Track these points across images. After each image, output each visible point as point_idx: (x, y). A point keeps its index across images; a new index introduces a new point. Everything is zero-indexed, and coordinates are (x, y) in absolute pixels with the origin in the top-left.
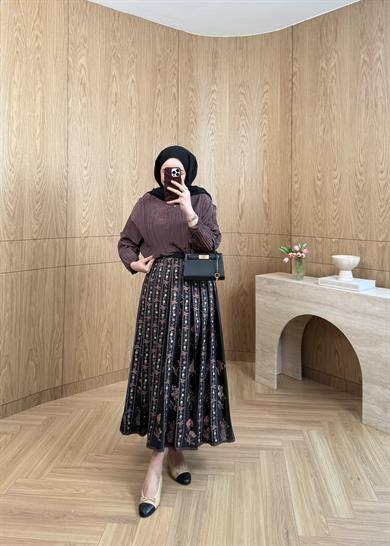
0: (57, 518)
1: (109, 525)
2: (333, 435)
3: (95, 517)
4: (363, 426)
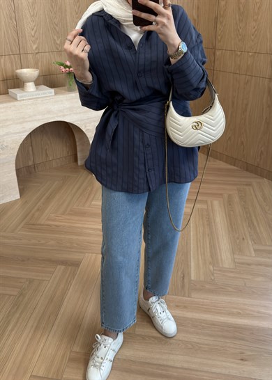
0: (23, 261)
1: (59, 267)
3: (50, 261)
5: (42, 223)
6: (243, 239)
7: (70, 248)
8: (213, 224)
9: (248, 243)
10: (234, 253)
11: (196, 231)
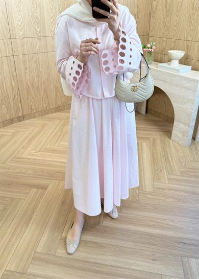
0: (9, 185)
1: (33, 189)
2: (154, 146)
3: (27, 185)
4: (171, 141)
5: (25, 157)
6: (161, 170)
7: (42, 176)
9: (164, 174)
10: (153, 181)
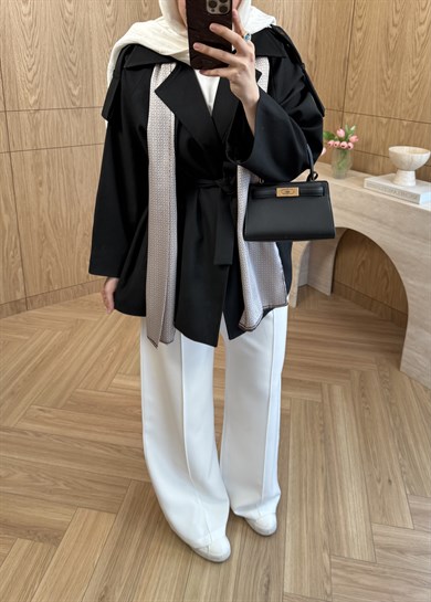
5: (12, 426)
6: (390, 481)
7: (50, 492)
8: (332, 441)
9: (398, 492)
10: (371, 520)
11: (300, 456)
